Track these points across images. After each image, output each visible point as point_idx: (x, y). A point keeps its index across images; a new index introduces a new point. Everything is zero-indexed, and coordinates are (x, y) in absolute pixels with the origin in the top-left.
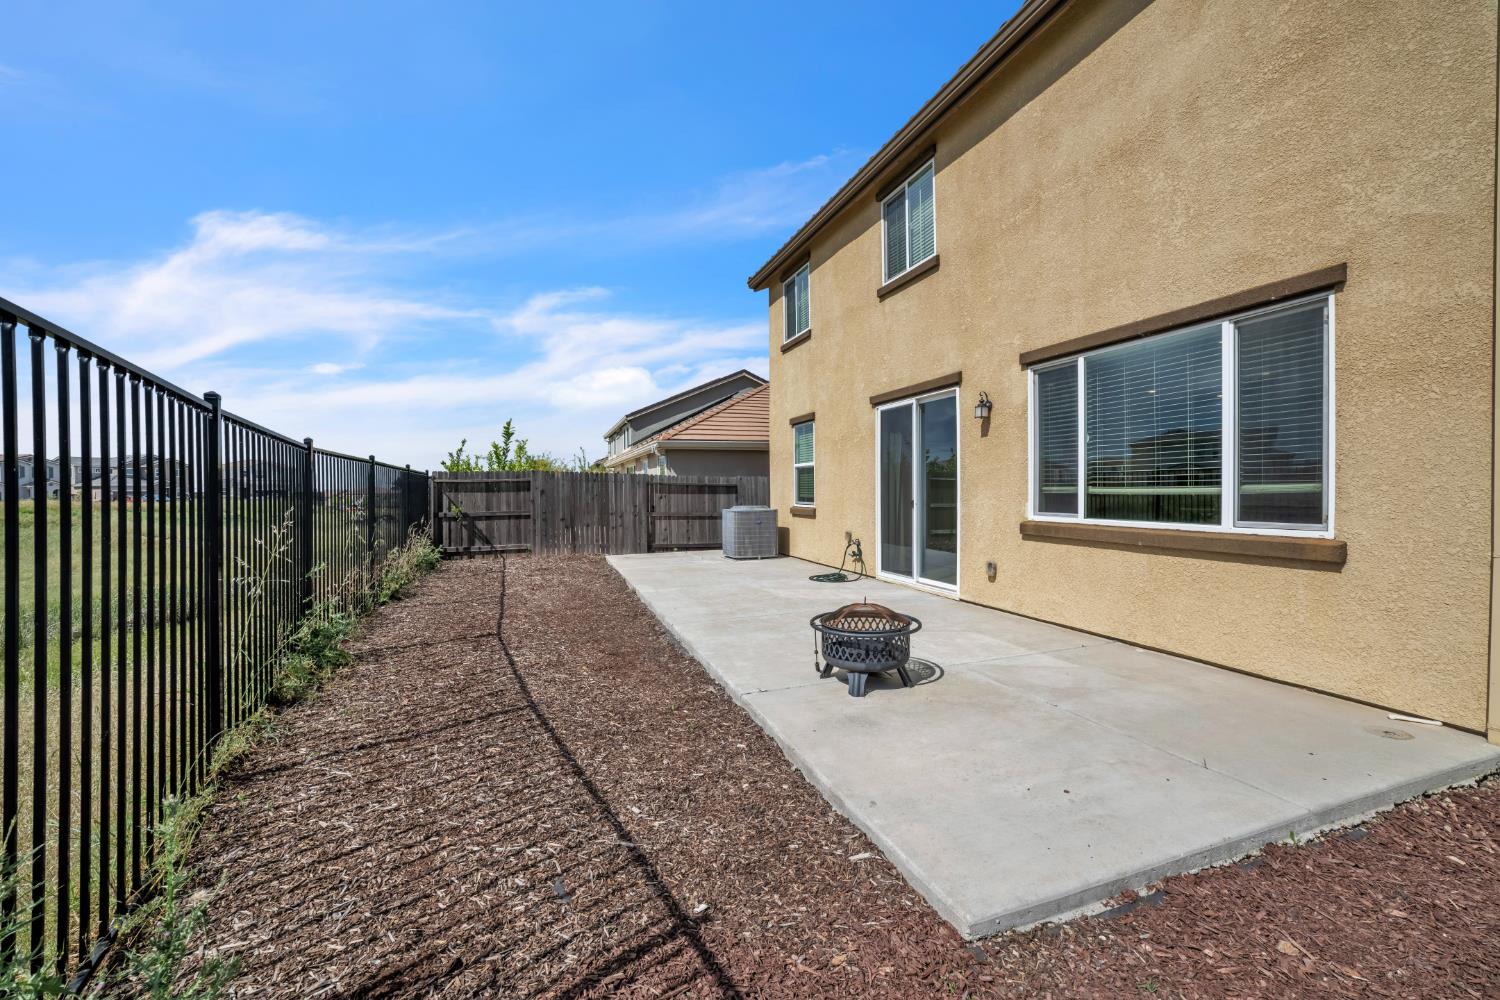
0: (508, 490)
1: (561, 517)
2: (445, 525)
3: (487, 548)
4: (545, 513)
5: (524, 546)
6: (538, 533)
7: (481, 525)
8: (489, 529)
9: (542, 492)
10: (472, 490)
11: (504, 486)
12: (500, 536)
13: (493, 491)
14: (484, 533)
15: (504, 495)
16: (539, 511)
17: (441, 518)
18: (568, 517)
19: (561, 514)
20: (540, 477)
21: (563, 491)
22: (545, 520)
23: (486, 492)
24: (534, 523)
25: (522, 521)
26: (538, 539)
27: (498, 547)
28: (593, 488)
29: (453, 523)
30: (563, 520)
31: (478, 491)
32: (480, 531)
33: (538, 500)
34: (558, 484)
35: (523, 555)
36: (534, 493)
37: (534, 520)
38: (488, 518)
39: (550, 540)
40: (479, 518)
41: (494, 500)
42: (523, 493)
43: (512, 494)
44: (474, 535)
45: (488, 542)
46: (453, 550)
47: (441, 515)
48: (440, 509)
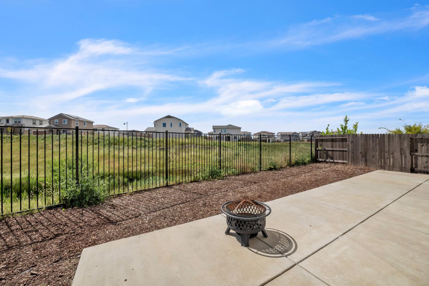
0: (340, 141)
1: (360, 152)
2: (319, 152)
3: (332, 161)
4: (353, 150)
5: (345, 162)
6: (350, 157)
7: (330, 153)
8: (332, 154)
9: (352, 142)
10: (327, 141)
11: (337, 140)
12: (336, 157)
13: (334, 142)
14: (331, 156)
15: (338, 143)
16: (350, 149)
17: (317, 150)
18: (363, 152)
19: (360, 150)
20: (351, 136)
21: (361, 142)
22: (353, 153)
23: (331, 142)
24: (349, 154)
25: (345, 152)
26: (350, 160)
27: (336, 161)
28: (376, 140)
29: (321, 151)
30: (361, 153)
31: (329, 142)
32: (330, 155)
33: (350, 145)
34: (359, 139)
35: (345, 165)
36: (349, 142)
37: (349, 152)
38: (332, 151)
39: (355, 161)
40: (329, 150)
41: (334, 145)
42: (344, 143)
43: (341, 143)
44: (327, 156)
45: (332, 159)
46: (320, 160)
47: (317, 149)
48: (317, 147)
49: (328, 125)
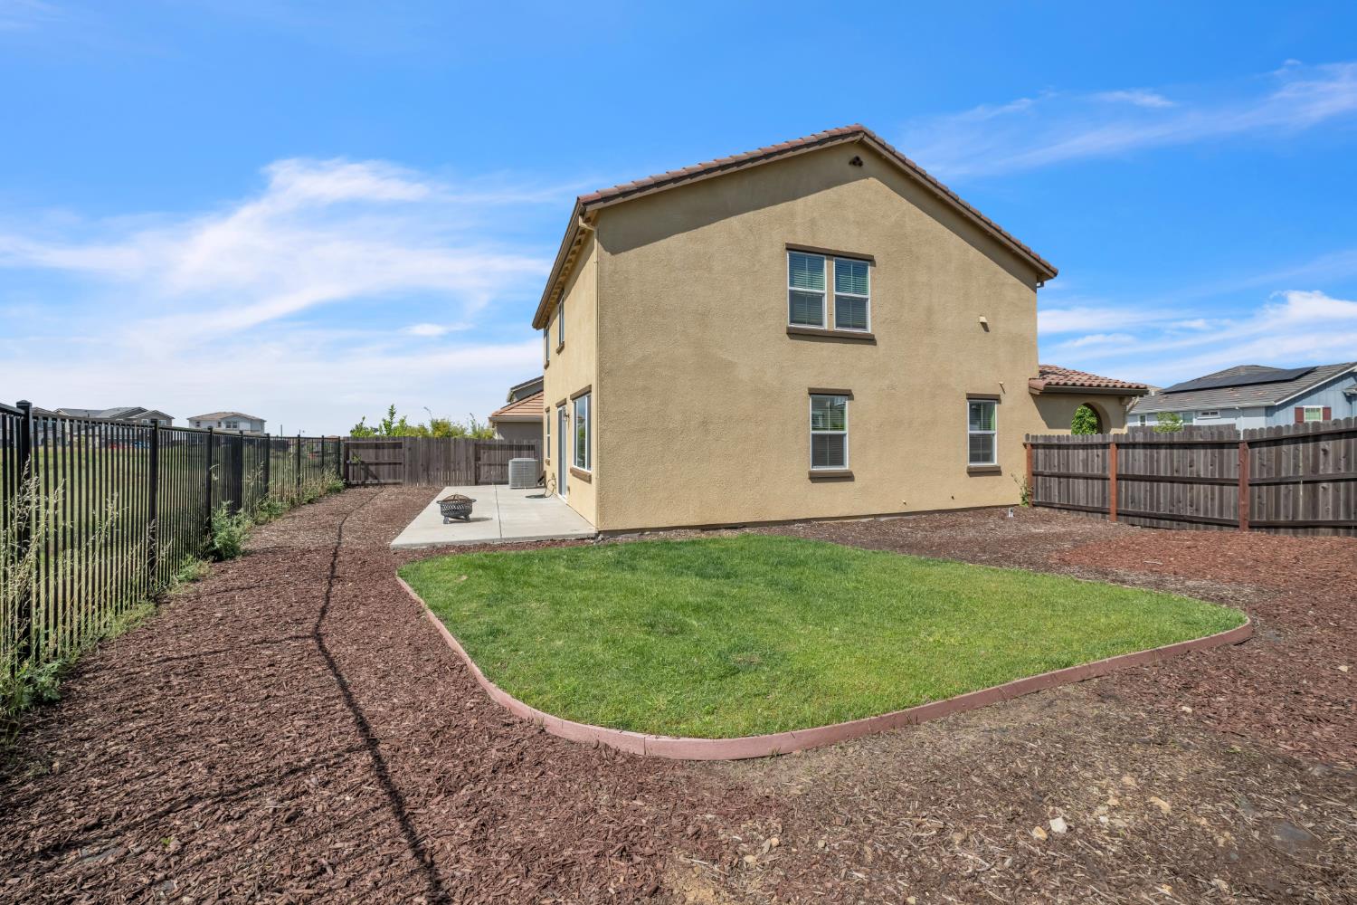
0: (389, 448)
1: (421, 464)
2: (350, 468)
3: (376, 481)
4: (411, 461)
5: (398, 481)
6: (407, 473)
7: (372, 468)
8: (377, 471)
9: (410, 449)
10: (368, 448)
11: (388, 445)
12: (383, 475)
13: (381, 449)
14: (374, 473)
15: (386, 451)
16: (407, 459)
17: (348, 464)
18: (425, 465)
19: (421, 462)
20: (408, 440)
21: (422, 448)
22: (410, 465)
23: (376, 449)
25: (397, 466)
26: (406, 478)
27: (382, 481)
29: (355, 467)
30: (422, 466)
31: (371, 449)
32: (372, 472)
33: (407, 453)
34: (419, 444)
35: (397, 486)
36: (405, 450)
37: (405, 466)
38: (377, 464)
39: (414, 478)
40: (371, 464)
41: (381, 454)
42: (397, 450)
43: (391, 450)
44: (368, 474)
45: (376, 478)
46: (354, 482)
47: (348, 462)
48: (348, 459)
49: (364, 418)
